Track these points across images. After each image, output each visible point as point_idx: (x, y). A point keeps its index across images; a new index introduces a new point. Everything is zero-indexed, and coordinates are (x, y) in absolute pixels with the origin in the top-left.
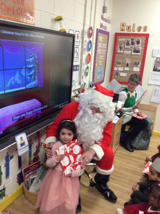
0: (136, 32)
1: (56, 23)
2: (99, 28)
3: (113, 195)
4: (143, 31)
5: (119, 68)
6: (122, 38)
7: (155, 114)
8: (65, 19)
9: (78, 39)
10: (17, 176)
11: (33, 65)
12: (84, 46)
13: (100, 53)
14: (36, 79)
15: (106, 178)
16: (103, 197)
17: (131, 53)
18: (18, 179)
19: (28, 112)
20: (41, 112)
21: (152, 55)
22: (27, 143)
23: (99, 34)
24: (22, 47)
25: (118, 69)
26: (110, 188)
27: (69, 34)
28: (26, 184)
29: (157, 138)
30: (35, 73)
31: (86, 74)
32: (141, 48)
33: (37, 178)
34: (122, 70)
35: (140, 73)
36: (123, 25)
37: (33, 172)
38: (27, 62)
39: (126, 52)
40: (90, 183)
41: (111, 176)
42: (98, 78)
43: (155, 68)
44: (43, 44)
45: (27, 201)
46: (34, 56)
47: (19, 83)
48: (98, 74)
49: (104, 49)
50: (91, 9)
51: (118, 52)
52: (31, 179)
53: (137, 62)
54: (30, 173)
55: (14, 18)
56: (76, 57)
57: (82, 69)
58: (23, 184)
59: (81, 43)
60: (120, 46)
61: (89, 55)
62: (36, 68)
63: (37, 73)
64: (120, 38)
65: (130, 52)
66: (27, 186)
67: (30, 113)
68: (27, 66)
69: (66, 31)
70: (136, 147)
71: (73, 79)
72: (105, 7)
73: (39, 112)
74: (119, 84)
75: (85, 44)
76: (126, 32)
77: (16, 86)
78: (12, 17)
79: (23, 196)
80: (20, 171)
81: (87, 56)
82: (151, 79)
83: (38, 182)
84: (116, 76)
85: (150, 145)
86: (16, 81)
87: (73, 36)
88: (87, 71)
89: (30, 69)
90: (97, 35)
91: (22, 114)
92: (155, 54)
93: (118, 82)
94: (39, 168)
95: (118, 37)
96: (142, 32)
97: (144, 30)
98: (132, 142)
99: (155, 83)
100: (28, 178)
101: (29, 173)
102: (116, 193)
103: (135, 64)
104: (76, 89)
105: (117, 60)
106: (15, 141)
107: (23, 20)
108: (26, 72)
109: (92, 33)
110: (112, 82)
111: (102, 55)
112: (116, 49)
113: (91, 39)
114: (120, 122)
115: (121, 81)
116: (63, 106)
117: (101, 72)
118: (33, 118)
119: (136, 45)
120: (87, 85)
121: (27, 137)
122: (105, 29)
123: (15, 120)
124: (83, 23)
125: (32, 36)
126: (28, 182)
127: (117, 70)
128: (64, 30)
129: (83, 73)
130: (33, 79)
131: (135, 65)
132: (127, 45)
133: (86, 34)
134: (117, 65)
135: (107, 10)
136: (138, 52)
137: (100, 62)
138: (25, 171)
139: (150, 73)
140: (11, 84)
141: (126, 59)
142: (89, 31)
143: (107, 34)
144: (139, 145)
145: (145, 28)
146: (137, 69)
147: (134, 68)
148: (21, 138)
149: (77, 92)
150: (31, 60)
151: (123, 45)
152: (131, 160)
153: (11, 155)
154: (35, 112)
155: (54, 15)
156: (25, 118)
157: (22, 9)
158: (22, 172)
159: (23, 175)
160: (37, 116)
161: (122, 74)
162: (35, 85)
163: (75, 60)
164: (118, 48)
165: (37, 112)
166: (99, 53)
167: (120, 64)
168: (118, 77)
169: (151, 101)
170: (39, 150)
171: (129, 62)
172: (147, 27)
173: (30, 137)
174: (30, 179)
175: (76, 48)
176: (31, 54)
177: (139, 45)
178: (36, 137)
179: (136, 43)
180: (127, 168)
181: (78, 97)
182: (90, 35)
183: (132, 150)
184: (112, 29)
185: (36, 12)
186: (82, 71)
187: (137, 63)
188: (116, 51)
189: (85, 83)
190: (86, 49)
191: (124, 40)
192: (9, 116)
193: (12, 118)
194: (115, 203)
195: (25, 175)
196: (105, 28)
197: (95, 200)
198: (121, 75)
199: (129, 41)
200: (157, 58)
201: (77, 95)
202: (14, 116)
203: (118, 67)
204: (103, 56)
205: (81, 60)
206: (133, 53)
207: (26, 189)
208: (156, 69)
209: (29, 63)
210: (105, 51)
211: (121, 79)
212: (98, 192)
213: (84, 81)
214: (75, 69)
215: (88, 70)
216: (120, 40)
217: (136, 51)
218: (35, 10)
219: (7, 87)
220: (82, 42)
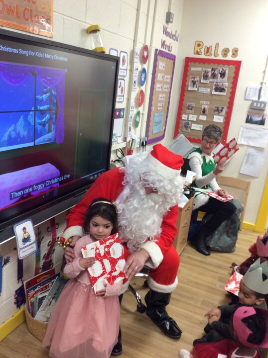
0: (220, 57)
1: (89, 38)
2: (159, 48)
3: (174, 328)
4: (232, 56)
5: (191, 116)
6: (196, 67)
7: (247, 194)
8: (104, 31)
9: (123, 64)
10: (14, 293)
11: (48, 106)
12: (134, 77)
13: (160, 90)
14: (52, 129)
15: (165, 298)
16: (159, 330)
17: (211, 91)
18: (16, 298)
19: (37, 184)
20: (58, 186)
21: (245, 96)
22: (33, 238)
23: (159, 57)
24: (31, 74)
25: (188, 118)
26: (170, 315)
27: (109, 55)
28: (30, 307)
29: (250, 233)
30: (50, 119)
31: (136, 124)
32: (226, 84)
33: (49, 297)
34: (195, 120)
35: (224, 125)
36: (199, 45)
37: (41, 287)
38: (38, 100)
39: (203, 90)
40: (138, 306)
41: (172, 296)
42: (155, 131)
43: (249, 118)
44: (66, 71)
45: (31, 336)
46: (50, 91)
47: (24, 136)
48: (155, 124)
49: (166, 83)
50: (147, 15)
51: (189, 89)
52: (39, 298)
53: (220, 107)
54: (37, 289)
55: (19, 24)
56: (120, 94)
57: (130, 116)
58: (24, 307)
59: (128, 71)
60: (193, 79)
61: (142, 92)
62: (54, 111)
63: (54, 120)
64: (193, 67)
65: (209, 90)
66: (31, 311)
67: (40, 187)
68: (39, 107)
69: (104, 50)
70: (214, 248)
71: (114, 132)
72: (170, 13)
73: (55, 186)
74: (189, 142)
75: (136, 73)
76: (203, 56)
77: (19, 140)
78: (15, 23)
79: (23, 327)
80: (20, 285)
81: (138, 93)
82: (242, 136)
83: (50, 304)
84: (184, 130)
85: (237, 245)
86: (19, 131)
87: (116, 60)
88: (137, 120)
89: (43, 113)
90: (156, 60)
91: (26, 188)
92: (249, 95)
93: (188, 138)
94: (53, 281)
95: (189, 64)
96: (229, 57)
97: (233, 54)
98: (208, 239)
99: (248, 142)
100: (33, 296)
101: (35, 288)
102: (180, 324)
103: (217, 111)
104: (118, 148)
105: (187, 103)
106: (13, 233)
107: (33, 30)
108: (36, 117)
109: (147, 56)
110: (178, 138)
111: (163, 93)
112: (186, 84)
113: (145, 66)
114: (190, 205)
115: (192, 138)
116: (96, 176)
117: (161, 121)
118: (45, 195)
119: (219, 79)
120: (136, 143)
121: (34, 228)
122: (169, 50)
123: (14, 198)
124: (133, 39)
125: (47, 56)
126: (32, 304)
127: (186, 119)
128: (101, 48)
129: (131, 123)
130: (47, 130)
131: (216, 113)
132: (204, 78)
133: (137, 58)
134: (187, 111)
135: (173, 18)
136: (222, 90)
137: (160, 105)
138: (28, 284)
139: (241, 126)
140: (10, 136)
141: (202, 102)
142: (142, 52)
143: (173, 58)
144: (219, 245)
145: (235, 52)
146: (219, 119)
147: (215, 116)
148: (24, 229)
149: (119, 154)
150: (45, 96)
151: (197, 79)
152: (206, 269)
153: (5, 257)
154: (48, 186)
155: (85, 22)
156: (32, 196)
157: (31, 10)
158: (23, 286)
159: (26, 292)
160: (51, 193)
161: (195, 127)
162: (50, 140)
163: (118, 99)
164: (189, 83)
165: (52, 186)
166: (157, 90)
167: (191, 109)
168: (189, 130)
169: (241, 172)
170: (54, 250)
171: (206, 107)
172: (238, 49)
173: (39, 228)
174: (37, 298)
175: (120, 79)
176: (46, 88)
177: (223, 79)
178: (48, 228)
179: (219, 75)
180: (199, 281)
181: (121, 162)
182: (144, 59)
183: (207, 253)
184: (181, 50)
185: (55, 16)
186: (129, 119)
187: (220, 109)
188: (186, 88)
189: (133, 139)
190: (137, 82)
191: (199, 69)
192: (5, 191)
193: (9, 195)
194: (178, 341)
195: (28, 292)
196: (169, 48)
197: (145, 334)
198: (192, 128)
199: (208, 72)
200: (253, 102)
201: (120, 158)
202: (14, 192)
203: (188, 114)
204: (164, 95)
205: (128, 100)
206: (214, 92)
207: (28, 315)
208: (251, 119)
209: (42, 102)
210: (168, 86)
211: (193, 135)
212: (150, 322)
213: (131, 136)
214: (117, 116)
215: (139, 117)
216: (193, 69)
217: (220, 89)
218: (54, 13)
219: (3, 141)
220: (131, 71)
